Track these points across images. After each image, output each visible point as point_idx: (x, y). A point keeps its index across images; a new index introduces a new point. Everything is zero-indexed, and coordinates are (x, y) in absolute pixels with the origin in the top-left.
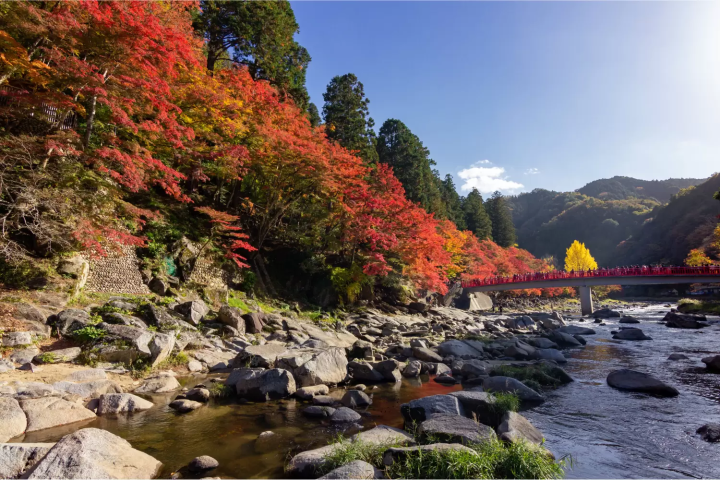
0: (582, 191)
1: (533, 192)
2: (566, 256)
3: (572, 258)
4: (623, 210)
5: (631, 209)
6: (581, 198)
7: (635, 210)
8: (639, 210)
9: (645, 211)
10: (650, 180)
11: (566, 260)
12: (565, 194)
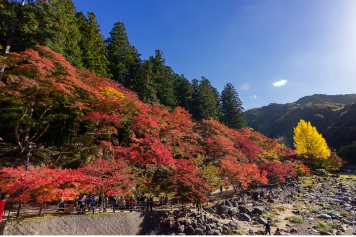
0: (297, 102)
1: (269, 105)
2: (294, 134)
3: (300, 136)
4: (325, 109)
5: (330, 108)
6: (297, 106)
7: (332, 108)
8: (335, 108)
9: (339, 109)
10: (335, 95)
11: (295, 138)
12: (287, 104)
